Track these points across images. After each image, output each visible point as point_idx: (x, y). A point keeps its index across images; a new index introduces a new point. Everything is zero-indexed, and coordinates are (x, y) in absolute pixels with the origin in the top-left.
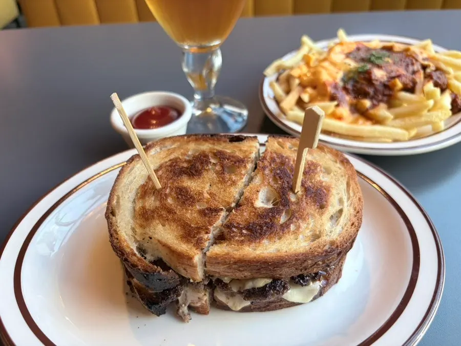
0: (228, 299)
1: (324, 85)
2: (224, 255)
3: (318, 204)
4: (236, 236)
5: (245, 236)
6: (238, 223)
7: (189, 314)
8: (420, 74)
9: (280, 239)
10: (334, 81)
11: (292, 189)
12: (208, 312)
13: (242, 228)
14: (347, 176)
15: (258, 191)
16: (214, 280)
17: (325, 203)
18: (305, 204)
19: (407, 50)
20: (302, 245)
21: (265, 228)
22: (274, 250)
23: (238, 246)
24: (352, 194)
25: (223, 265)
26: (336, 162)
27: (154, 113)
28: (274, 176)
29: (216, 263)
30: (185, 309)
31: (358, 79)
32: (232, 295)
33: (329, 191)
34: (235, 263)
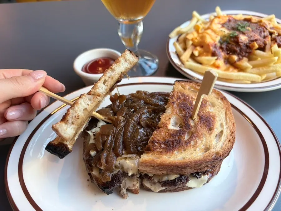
0: (152, 185)
1: (208, 45)
2: (151, 161)
3: (208, 127)
4: (157, 149)
5: (163, 149)
6: (158, 140)
7: (127, 194)
8: (269, 38)
9: (185, 150)
10: (214, 42)
11: (191, 117)
12: (139, 193)
13: (161, 143)
14: (225, 109)
15: (170, 119)
16: (143, 175)
17: (212, 127)
18: (200, 127)
19: (260, 22)
20: (198, 155)
21: (175, 143)
22: (181, 158)
23: (159, 155)
24: (228, 121)
25: (150, 167)
26: (218, 99)
27: (100, 63)
28: (180, 108)
29: (145, 166)
30: (124, 191)
31: (230, 42)
32: (154, 183)
33: (214, 118)
34: (157, 166)
